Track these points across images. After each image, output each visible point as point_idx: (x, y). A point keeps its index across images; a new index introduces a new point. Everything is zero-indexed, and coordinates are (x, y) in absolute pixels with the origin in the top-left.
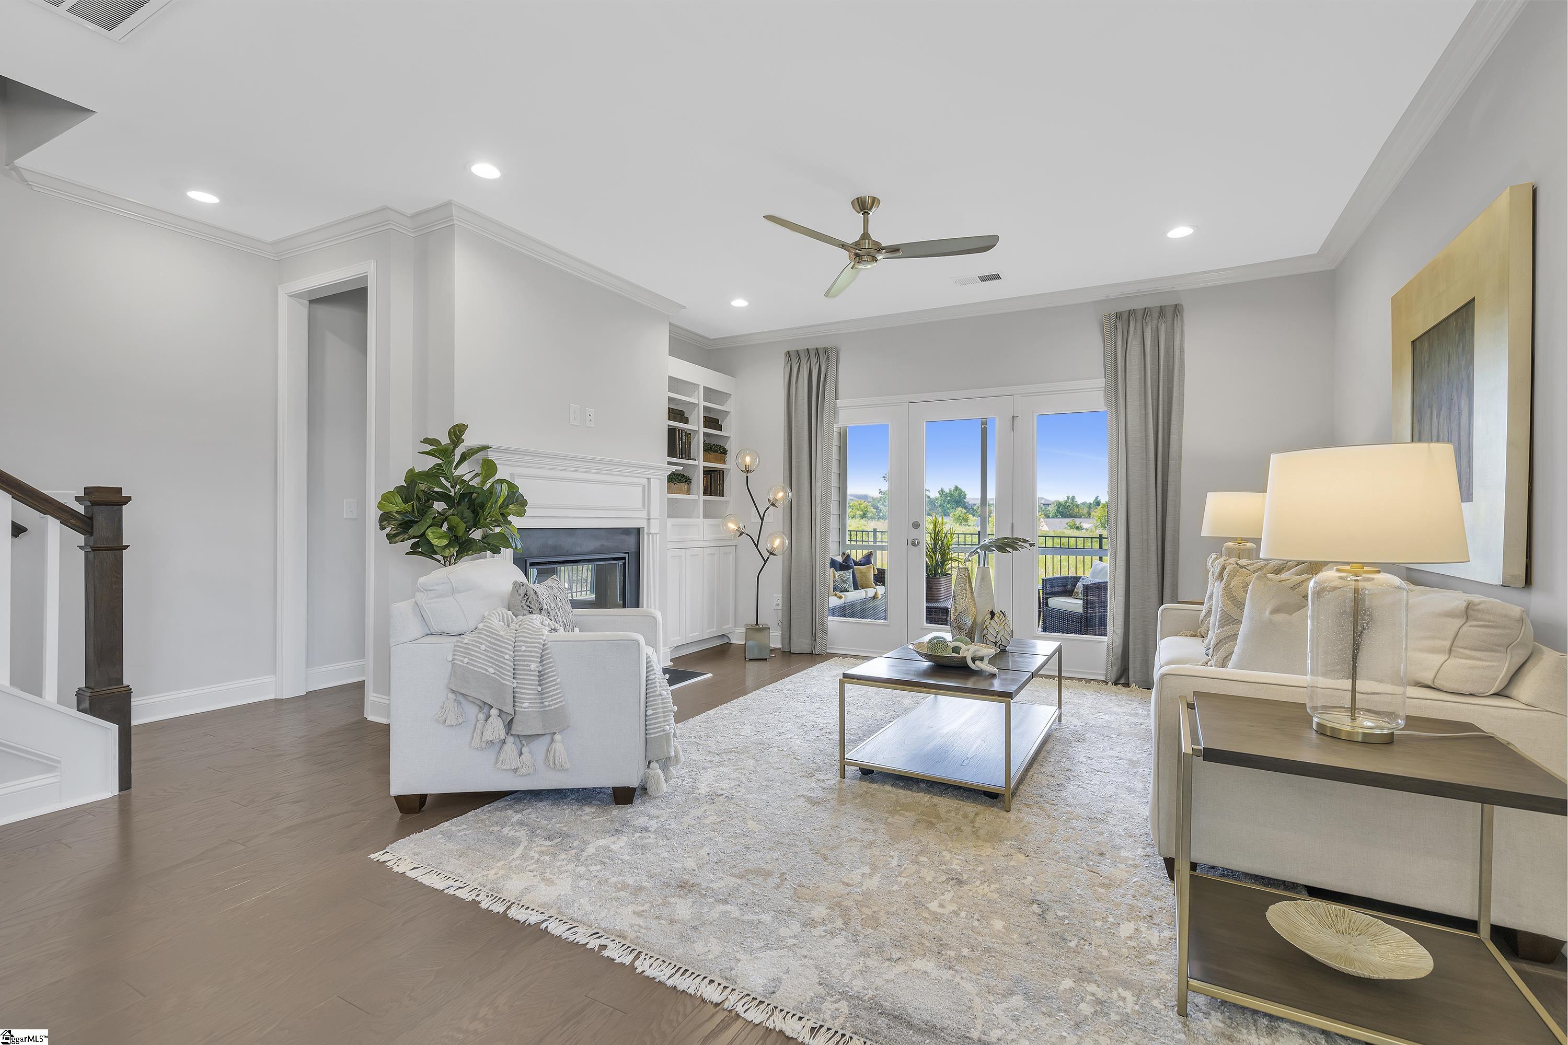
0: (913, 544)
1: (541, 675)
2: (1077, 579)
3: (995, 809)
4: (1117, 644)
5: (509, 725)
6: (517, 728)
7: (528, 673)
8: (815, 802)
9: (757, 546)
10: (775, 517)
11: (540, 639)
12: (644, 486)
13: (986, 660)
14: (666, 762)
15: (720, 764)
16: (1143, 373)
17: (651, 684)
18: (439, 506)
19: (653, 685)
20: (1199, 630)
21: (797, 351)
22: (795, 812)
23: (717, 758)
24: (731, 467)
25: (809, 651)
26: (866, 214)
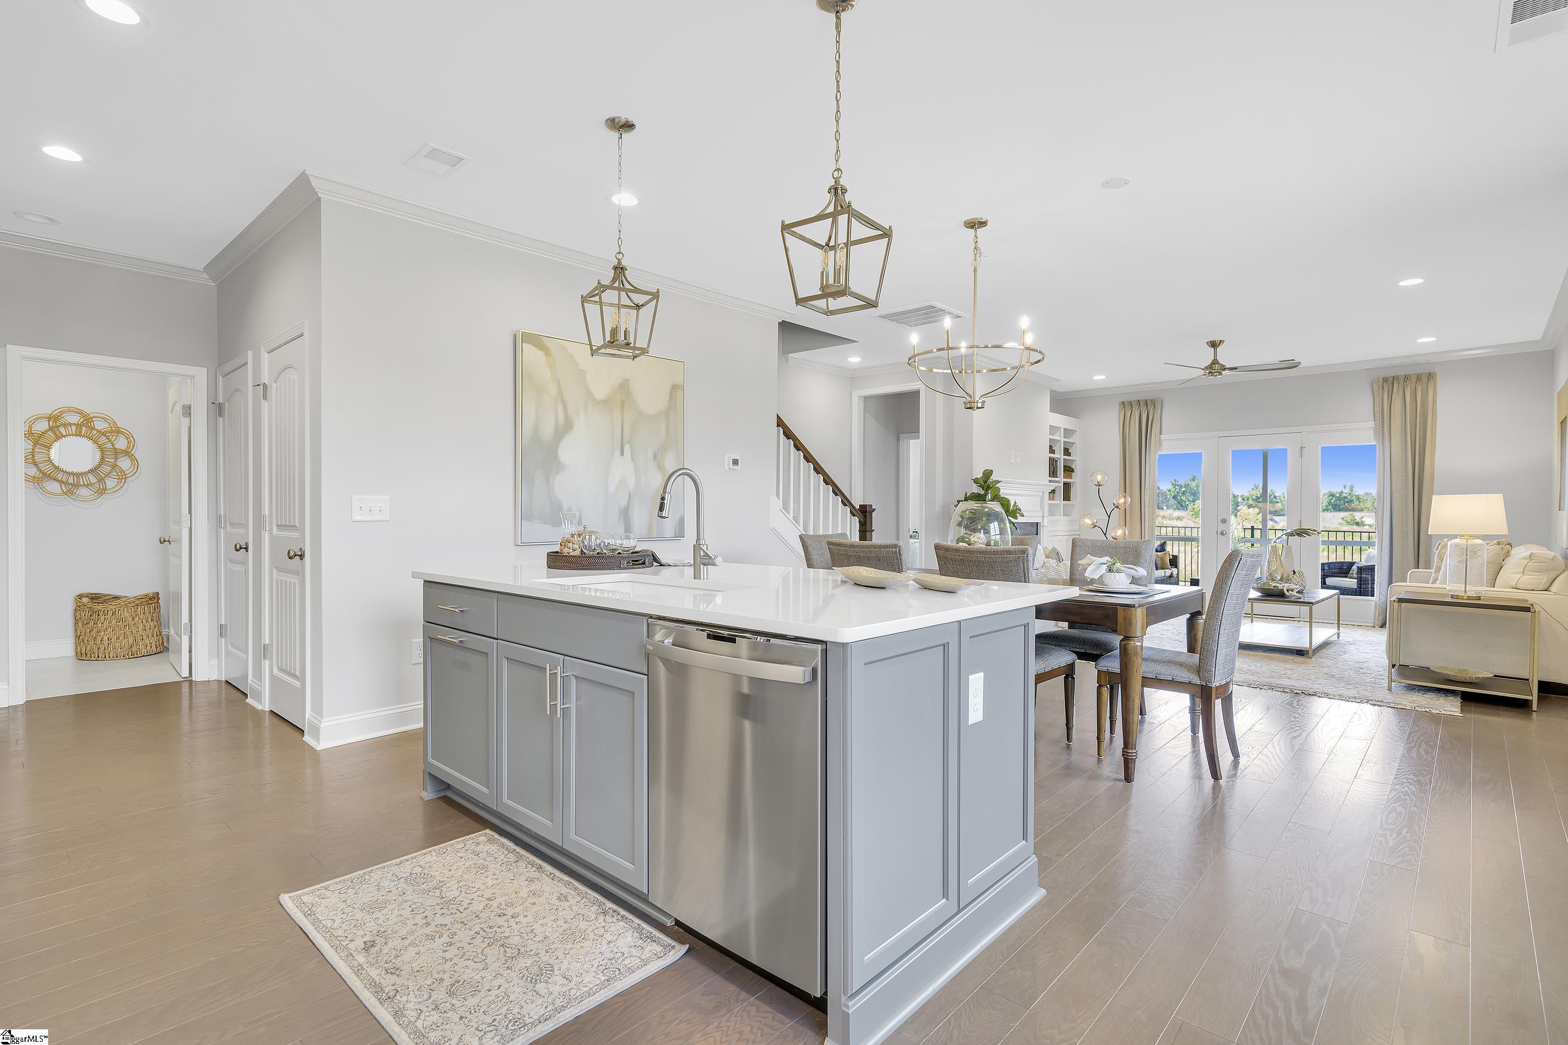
0: (1222, 534)
2: (1352, 564)
4: (1383, 601)
9: (1105, 535)
12: (1040, 497)
21: (1130, 402)
24: (1077, 480)
26: (1215, 349)
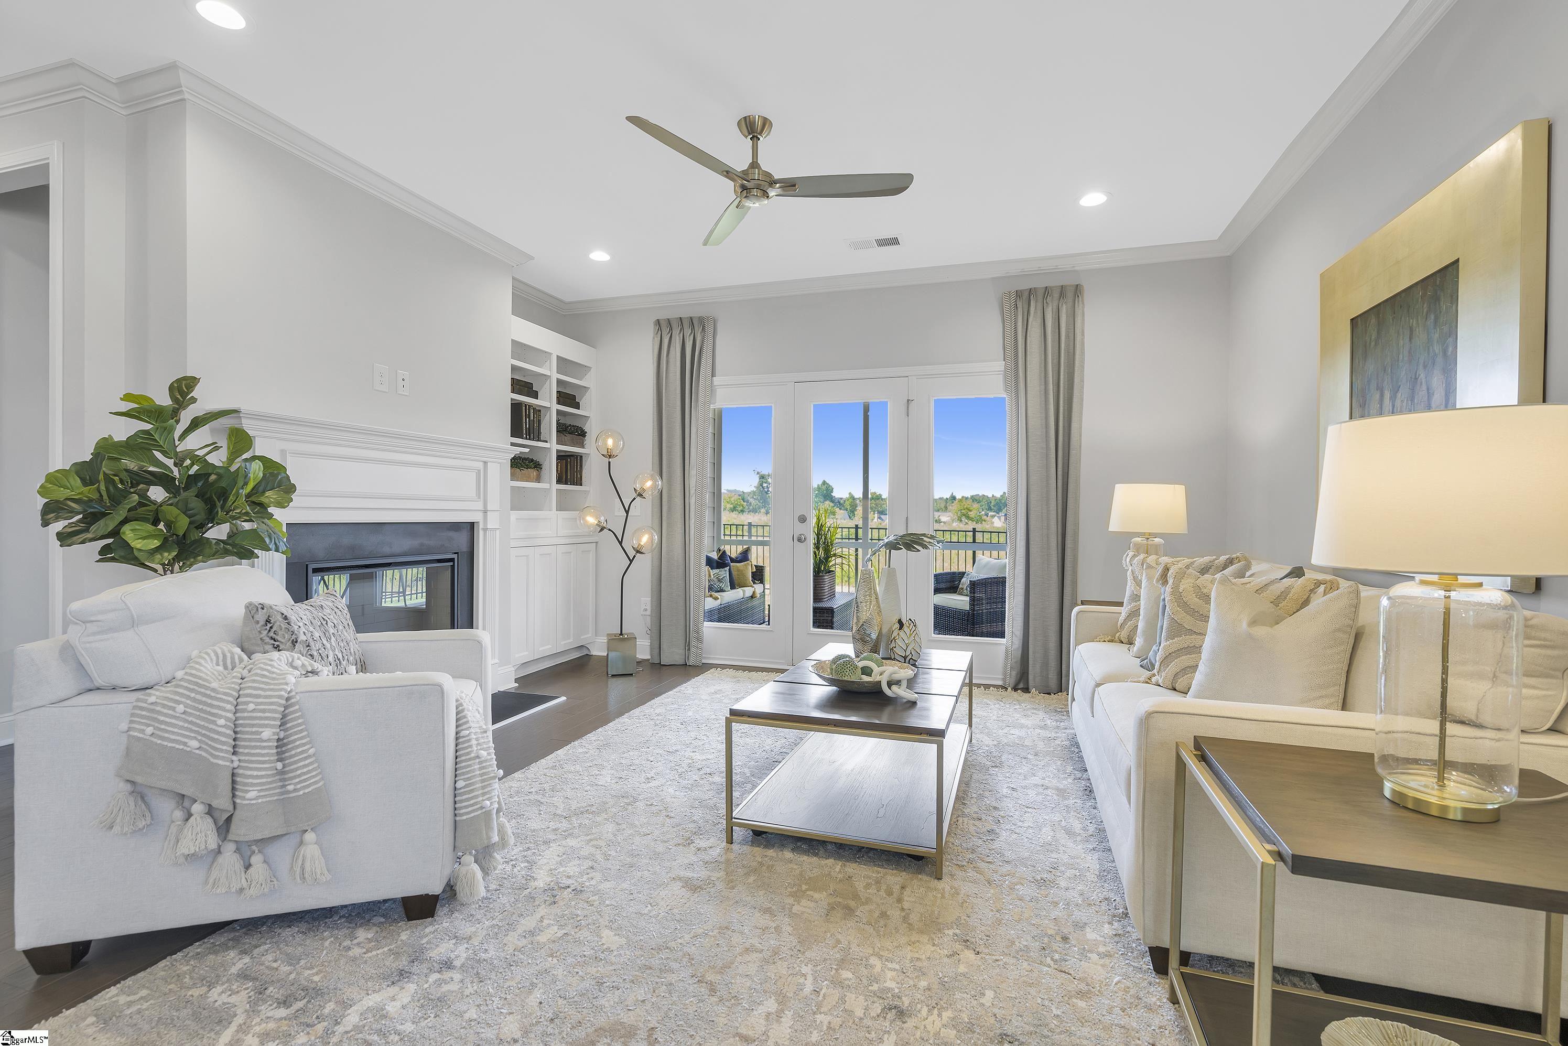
0: (799, 540)
1: (281, 745)
2: (961, 574)
3: (924, 877)
4: (1017, 646)
5: (224, 827)
6: (239, 831)
7: (258, 744)
8: (693, 887)
9: (621, 543)
10: (642, 511)
11: (281, 690)
12: (479, 471)
13: (904, 684)
14: (484, 856)
15: (568, 834)
16: (1043, 356)
17: (464, 742)
18: (157, 493)
19: (466, 745)
20: (1117, 635)
21: (668, 319)
22: (669, 908)
23: (565, 825)
24: (591, 451)
25: (682, 662)
26: (755, 139)
